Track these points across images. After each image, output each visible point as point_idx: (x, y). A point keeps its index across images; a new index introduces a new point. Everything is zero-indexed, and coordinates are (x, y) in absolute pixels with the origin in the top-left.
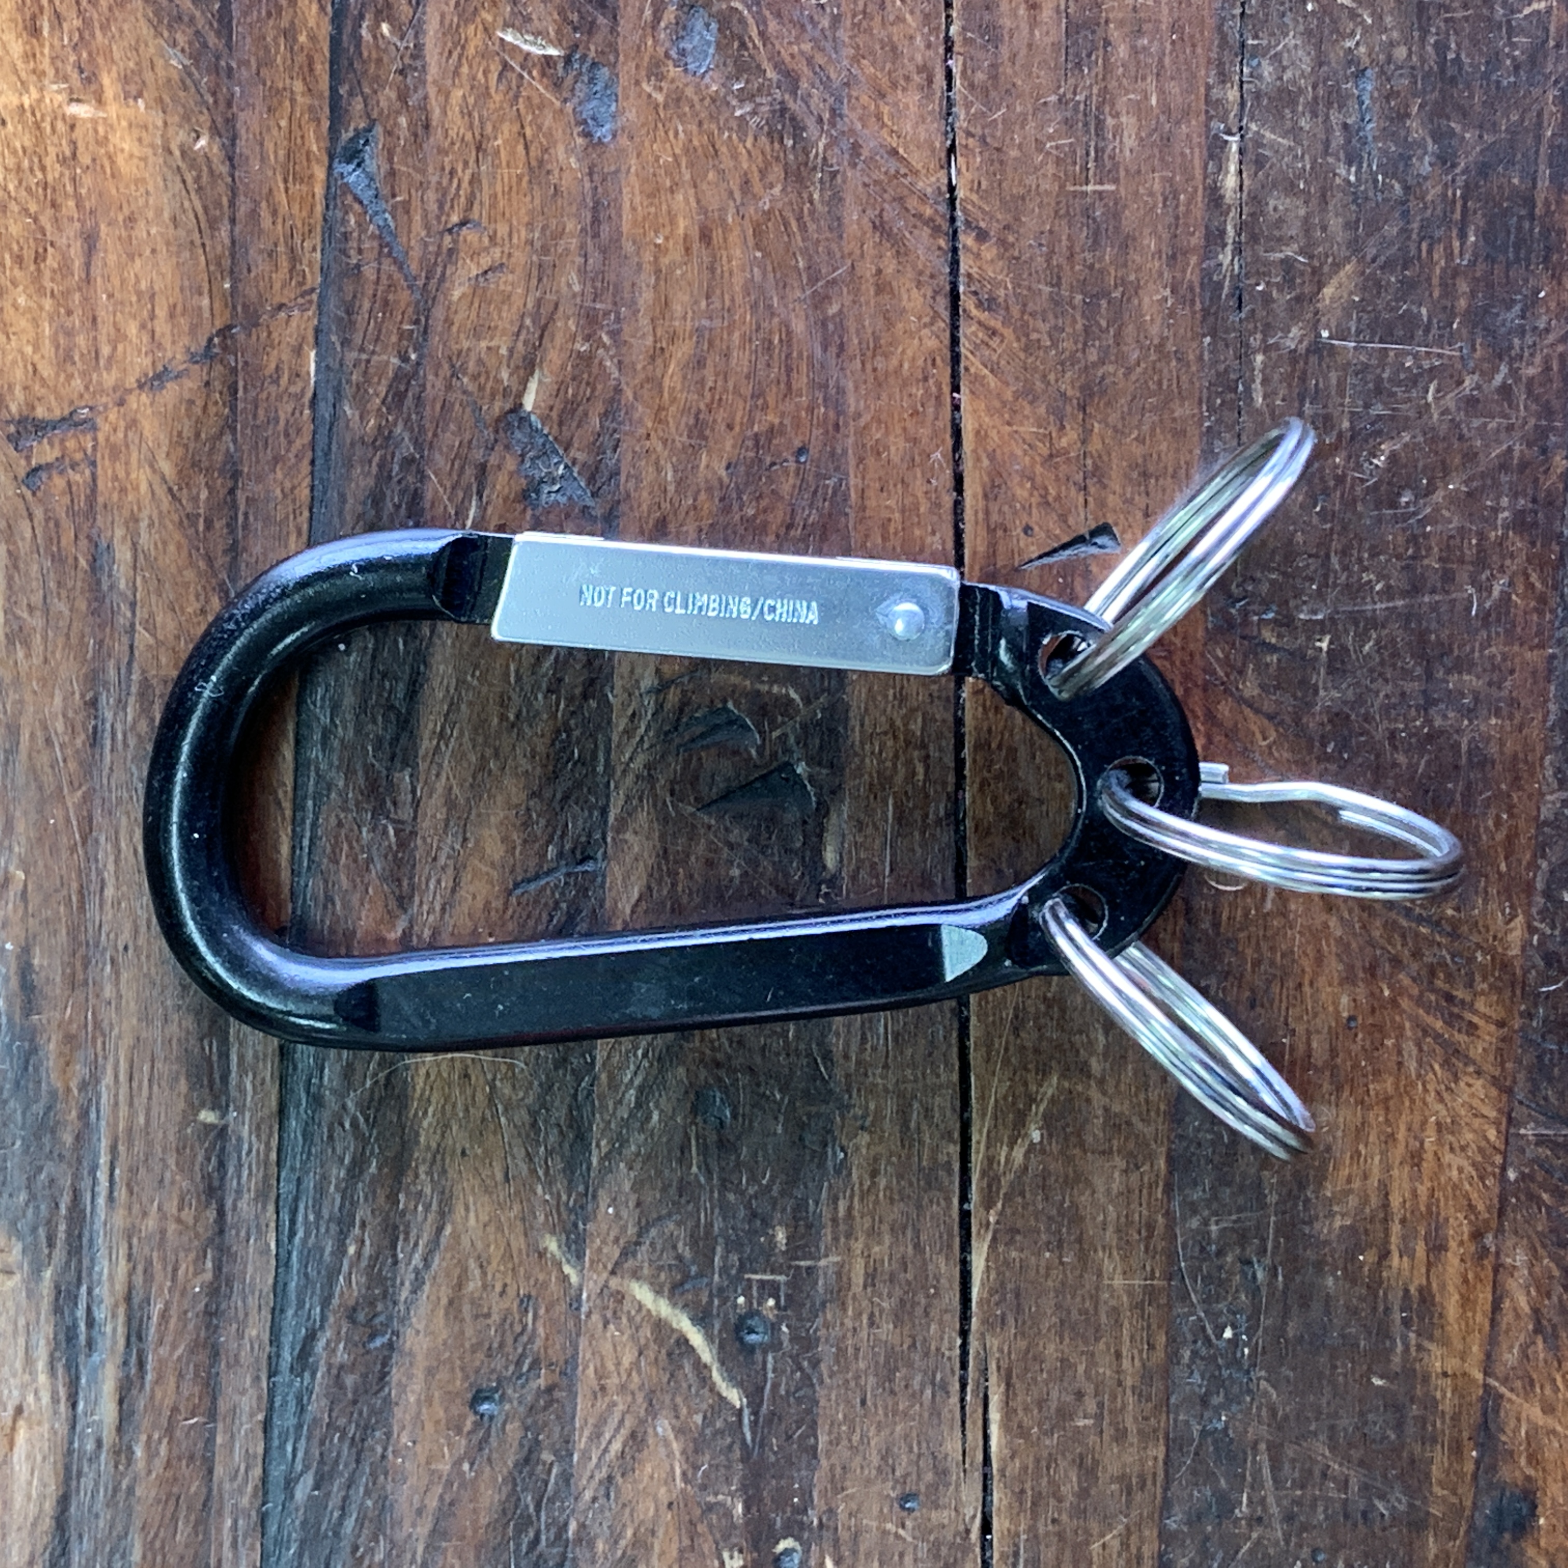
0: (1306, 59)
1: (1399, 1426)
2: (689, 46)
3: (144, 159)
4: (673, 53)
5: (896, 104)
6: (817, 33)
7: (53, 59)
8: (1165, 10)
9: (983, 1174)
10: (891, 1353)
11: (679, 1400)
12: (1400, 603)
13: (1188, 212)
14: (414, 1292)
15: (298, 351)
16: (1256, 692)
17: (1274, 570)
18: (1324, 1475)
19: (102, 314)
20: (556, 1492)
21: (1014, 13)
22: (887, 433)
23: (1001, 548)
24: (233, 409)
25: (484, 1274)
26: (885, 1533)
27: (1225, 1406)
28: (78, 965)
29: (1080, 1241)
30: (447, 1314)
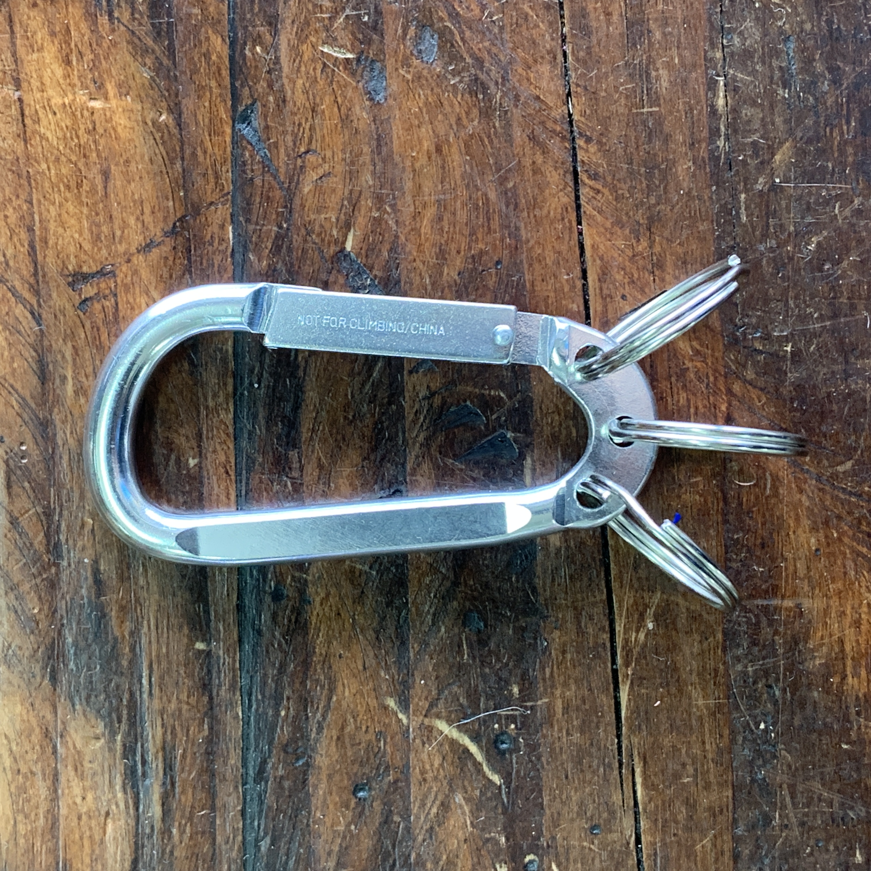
0: (757, 33)
1: (858, 770)
2: (423, 48)
3: (133, 128)
4: (415, 52)
5: (537, 72)
6: (492, 37)
7: (79, 77)
8: (679, 12)
9: (623, 648)
10: (580, 749)
11: (466, 783)
12: (828, 323)
13: (699, 120)
14: (318, 734)
15: (222, 227)
16: (754, 376)
17: (757, 310)
18: (820, 800)
19: (114, 214)
20: (403, 837)
21: (598, 19)
22: (543, 250)
23: (609, 307)
24: (189, 260)
25: (355, 721)
26: (583, 848)
27: (764, 765)
28: (125, 569)
29: (678, 681)
30: (337, 745)
